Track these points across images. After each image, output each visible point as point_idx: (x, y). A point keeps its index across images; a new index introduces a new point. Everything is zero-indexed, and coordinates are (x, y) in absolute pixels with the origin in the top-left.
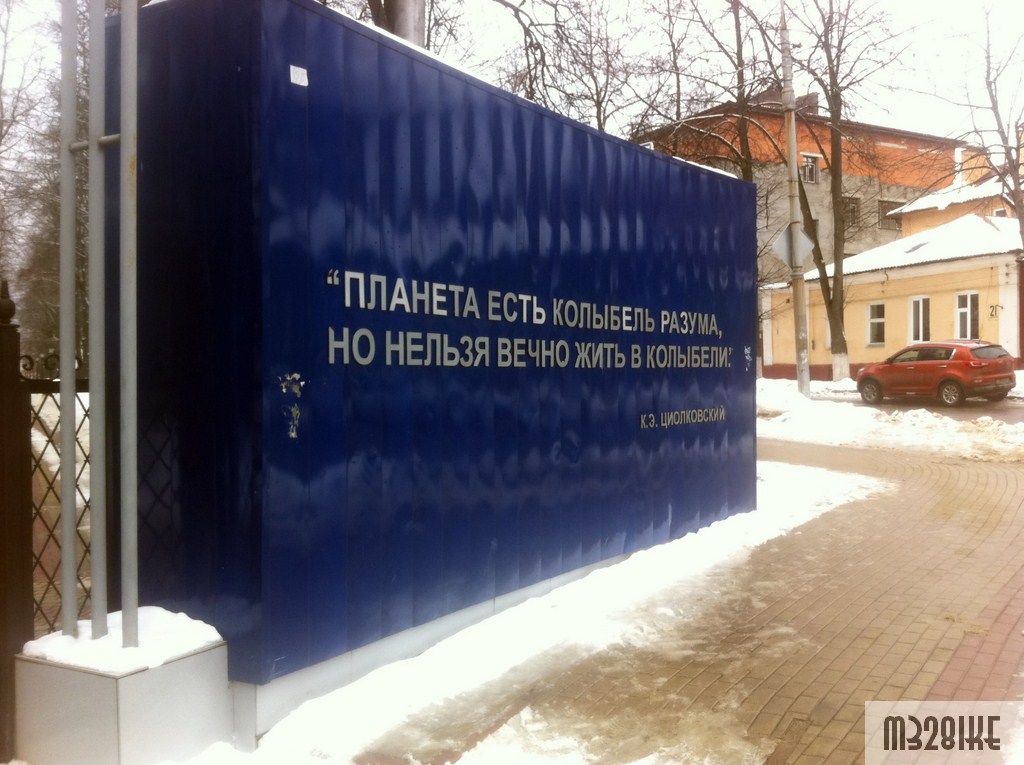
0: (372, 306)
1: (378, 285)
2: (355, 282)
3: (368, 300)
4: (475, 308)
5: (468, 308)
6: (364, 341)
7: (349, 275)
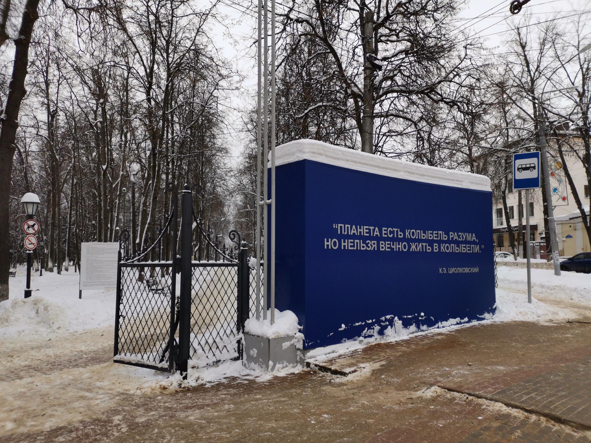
0: (346, 233)
1: (348, 227)
2: (341, 227)
3: (345, 231)
4: (378, 233)
5: (375, 233)
6: (335, 242)
7: (339, 225)
